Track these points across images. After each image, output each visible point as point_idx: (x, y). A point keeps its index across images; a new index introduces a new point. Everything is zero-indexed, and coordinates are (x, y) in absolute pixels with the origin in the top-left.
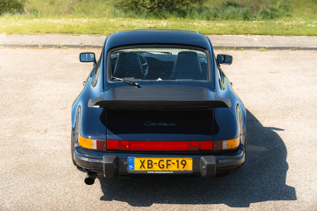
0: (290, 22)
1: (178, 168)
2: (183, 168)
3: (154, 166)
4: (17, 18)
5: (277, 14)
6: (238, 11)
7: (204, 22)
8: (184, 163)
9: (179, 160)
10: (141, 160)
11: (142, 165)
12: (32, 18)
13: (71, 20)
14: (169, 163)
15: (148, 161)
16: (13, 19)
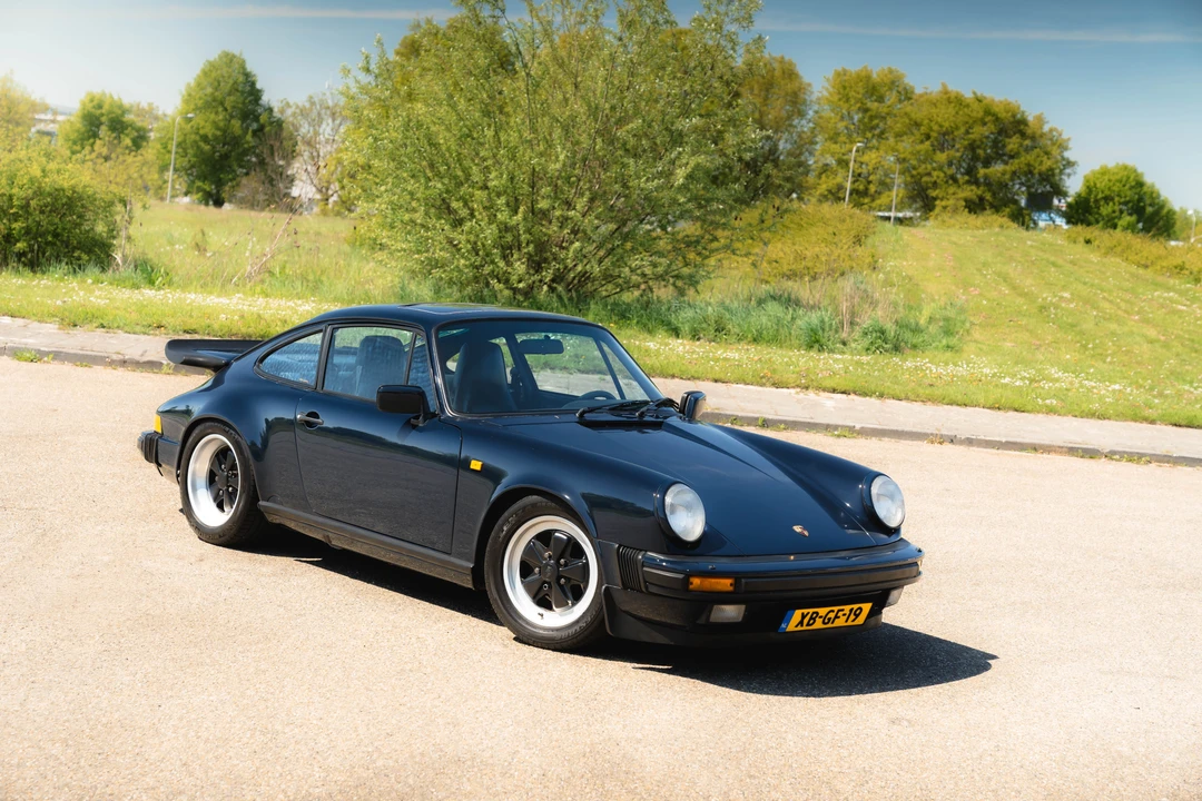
0: (951, 367)
4: (90, 281)
5: (917, 340)
6: (793, 319)
7: (681, 344)
12: (136, 286)
13: (261, 301)
16: (75, 284)
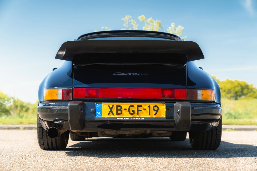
1: (150, 114)
2: (155, 114)
3: (124, 112)
8: (156, 108)
9: (151, 106)
10: (109, 106)
11: (111, 111)
14: (140, 108)
15: (117, 106)
